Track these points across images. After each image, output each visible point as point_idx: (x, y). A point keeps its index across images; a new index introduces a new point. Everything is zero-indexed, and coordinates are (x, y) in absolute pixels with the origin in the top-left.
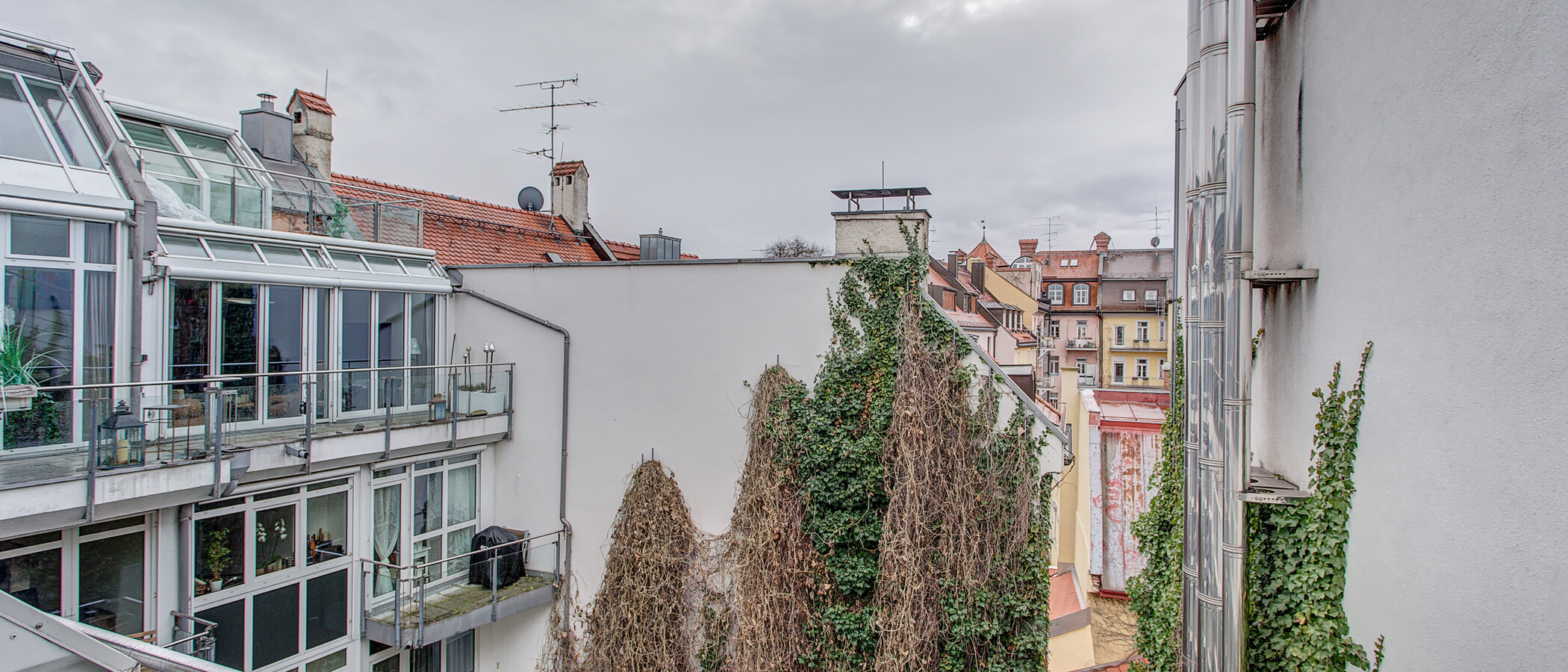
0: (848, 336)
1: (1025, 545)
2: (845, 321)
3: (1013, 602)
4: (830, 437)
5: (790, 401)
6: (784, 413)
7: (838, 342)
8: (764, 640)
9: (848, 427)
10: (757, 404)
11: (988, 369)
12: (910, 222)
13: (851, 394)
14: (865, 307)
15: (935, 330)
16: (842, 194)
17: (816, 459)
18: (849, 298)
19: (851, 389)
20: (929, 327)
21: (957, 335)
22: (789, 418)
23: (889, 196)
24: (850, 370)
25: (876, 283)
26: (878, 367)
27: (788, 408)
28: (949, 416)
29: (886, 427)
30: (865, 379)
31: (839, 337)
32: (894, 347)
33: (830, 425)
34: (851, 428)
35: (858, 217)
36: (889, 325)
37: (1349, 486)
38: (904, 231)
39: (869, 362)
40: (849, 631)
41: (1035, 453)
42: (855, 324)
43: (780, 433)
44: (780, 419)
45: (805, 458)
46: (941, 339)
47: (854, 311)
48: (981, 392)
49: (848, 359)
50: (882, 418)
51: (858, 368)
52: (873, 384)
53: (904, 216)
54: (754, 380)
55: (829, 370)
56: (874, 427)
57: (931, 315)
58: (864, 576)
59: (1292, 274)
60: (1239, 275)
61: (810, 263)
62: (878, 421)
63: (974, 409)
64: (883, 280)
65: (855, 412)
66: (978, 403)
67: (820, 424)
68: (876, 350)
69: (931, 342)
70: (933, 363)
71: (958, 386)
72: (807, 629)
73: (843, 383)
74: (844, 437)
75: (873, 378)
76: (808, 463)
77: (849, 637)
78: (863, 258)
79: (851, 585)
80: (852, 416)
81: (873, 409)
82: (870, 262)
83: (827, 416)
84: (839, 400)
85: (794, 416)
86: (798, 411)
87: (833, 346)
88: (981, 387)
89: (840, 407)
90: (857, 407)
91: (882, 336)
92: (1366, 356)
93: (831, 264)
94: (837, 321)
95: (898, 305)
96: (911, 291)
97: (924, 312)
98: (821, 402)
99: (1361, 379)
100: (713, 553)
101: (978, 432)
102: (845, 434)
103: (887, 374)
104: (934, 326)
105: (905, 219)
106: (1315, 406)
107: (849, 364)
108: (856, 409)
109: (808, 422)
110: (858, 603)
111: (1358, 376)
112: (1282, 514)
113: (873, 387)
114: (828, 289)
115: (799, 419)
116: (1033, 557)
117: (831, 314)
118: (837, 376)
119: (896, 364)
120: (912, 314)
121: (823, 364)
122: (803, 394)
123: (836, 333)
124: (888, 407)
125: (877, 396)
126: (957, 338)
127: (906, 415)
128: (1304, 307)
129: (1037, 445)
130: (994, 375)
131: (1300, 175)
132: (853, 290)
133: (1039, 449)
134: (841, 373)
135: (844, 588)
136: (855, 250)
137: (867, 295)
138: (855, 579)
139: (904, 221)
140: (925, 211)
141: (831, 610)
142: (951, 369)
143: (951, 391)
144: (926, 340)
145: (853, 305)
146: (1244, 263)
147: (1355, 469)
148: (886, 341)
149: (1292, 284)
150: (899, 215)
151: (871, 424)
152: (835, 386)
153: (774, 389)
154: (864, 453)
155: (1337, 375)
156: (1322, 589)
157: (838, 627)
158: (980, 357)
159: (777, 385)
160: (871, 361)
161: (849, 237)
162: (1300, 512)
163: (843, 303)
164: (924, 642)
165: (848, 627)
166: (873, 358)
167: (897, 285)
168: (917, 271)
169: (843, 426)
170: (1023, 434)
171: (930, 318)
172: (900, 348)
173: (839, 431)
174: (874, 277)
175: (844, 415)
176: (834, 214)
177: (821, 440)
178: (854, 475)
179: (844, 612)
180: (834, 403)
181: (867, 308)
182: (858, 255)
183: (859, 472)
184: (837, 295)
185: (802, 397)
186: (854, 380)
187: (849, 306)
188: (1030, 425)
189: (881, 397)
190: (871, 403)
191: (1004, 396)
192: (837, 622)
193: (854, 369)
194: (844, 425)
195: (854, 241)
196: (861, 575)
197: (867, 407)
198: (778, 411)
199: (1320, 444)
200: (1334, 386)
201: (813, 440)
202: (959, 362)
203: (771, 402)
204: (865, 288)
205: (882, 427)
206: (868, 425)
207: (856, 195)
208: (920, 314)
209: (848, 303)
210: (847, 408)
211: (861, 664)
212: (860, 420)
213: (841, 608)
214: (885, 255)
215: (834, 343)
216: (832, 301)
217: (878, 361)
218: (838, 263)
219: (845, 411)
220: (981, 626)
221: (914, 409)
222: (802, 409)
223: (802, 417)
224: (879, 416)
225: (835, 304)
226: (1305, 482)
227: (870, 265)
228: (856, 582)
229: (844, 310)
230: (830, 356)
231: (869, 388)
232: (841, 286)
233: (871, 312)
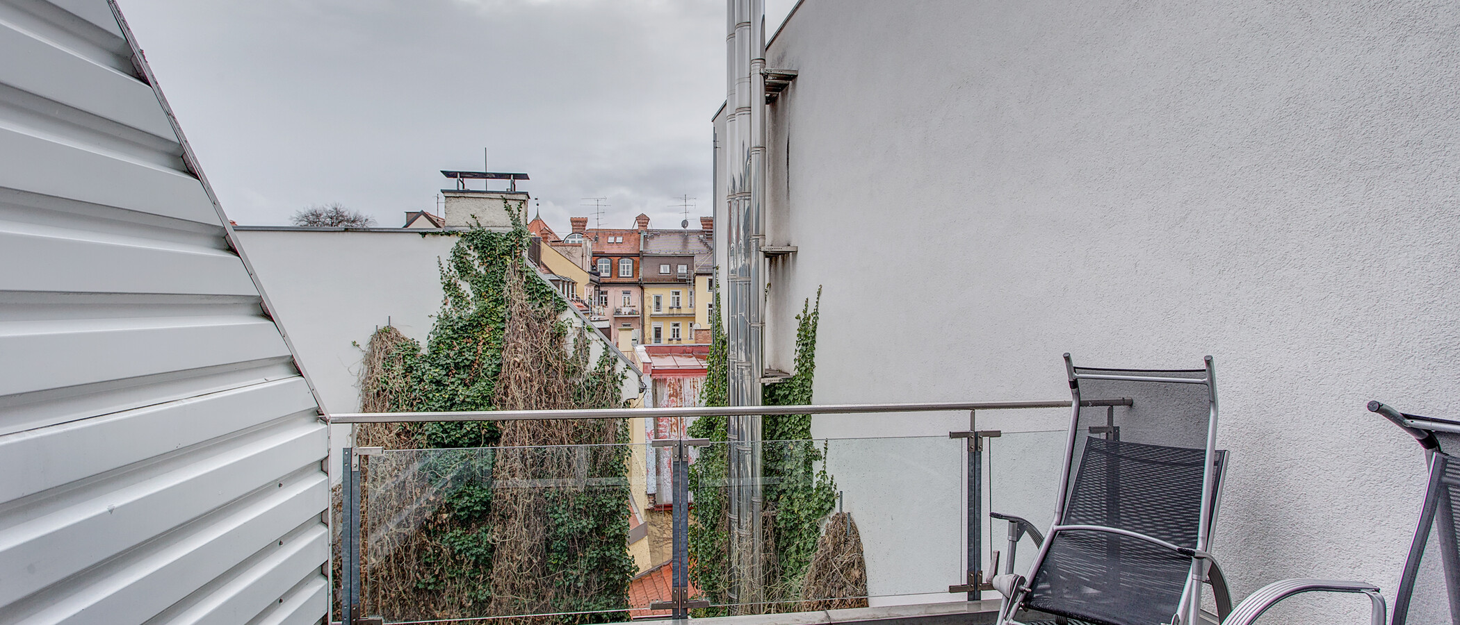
0: (459, 298)
1: (613, 456)
2: (455, 284)
3: (604, 501)
4: (444, 385)
5: (404, 357)
6: (399, 368)
7: (449, 304)
8: (385, 573)
9: (461, 377)
10: (369, 360)
11: (581, 322)
12: (514, 201)
13: (464, 348)
14: (474, 273)
15: (538, 291)
16: (448, 174)
17: (434, 405)
19: (463, 343)
20: (532, 289)
21: (556, 295)
22: (404, 372)
23: (493, 178)
24: (462, 327)
25: (485, 252)
26: (487, 324)
27: (402, 363)
28: (551, 360)
29: (496, 374)
30: (476, 333)
31: (450, 299)
32: (502, 306)
33: (444, 375)
34: (465, 376)
35: (466, 195)
36: (496, 287)
37: (812, 365)
38: (508, 209)
39: (479, 319)
40: (468, 549)
41: (618, 385)
42: (465, 287)
43: (397, 385)
44: (396, 374)
45: (421, 406)
46: (542, 299)
47: (464, 276)
48: (575, 340)
49: (460, 318)
50: (493, 366)
51: (469, 325)
52: (483, 338)
53: (508, 196)
54: (364, 341)
55: (442, 329)
56: (486, 374)
57: (534, 279)
58: (480, 500)
59: (785, 249)
60: (758, 249)
61: (421, 233)
62: (490, 369)
63: (571, 354)
64: (491, 249)
65: (468, 363)
66: (574, 349)
67: (437, 374)
68: (486, 309)
69: (534, 301)
70: (536, 319)
71: (558, 336)
72: (426, 558)
73: (456, 339)
74: (459, 385)
75: (483, 333)
77: (468, 554)
78: (472, 231)
79: (468, 511)
80: (464, 367)
81: (484, 359)
82: (479, 235)
83: (441, 368)
84: (452, 354)
85: (409, 369)
86: (413, 365)
87: (444, 307)
88: (576, 336)
89: (454, 359)
90: (470, 358)
91: (491, 297)
92: (819, 293)
93: (442, 235)
94: (449, 285)
95: (505, 271)
96: (516, 260)
97: (527, 277)
98: (435, 356)
99: (817, 306)
101: (574, 372)
102: (459, 382)
103: (496, 329)
104: (536, 288)
105: (510, 199)
106: (796, 325)
107: (461, 322)
108: (468, 360)
109: (423, 374)
110: (474, 525)
111: (816, 304)
112: (781, 388)
113: (483, 341)
114: (438, 257)
115: (415, 372)
116: (618, 465)
117: (442, 278)
118: (449, 332)
119: (503, 321)
120: (517, 279)
121: (435, 322)
122: (416, 350)
123: (447, 295)
124: (498, 357)
125: (487, 348)
126: (556, 298)
127: (515, 361)
128: (791, 268)
129: (620, 379)
130: (585, 326)
131: (788, 191)
132: (463, 258)
133: (621, 382)
134: (453, 330)
135: (462, 514)
136: (463, 223)
137: (476, 263)
138: (472, 505)
139: (508, 201)
140: (527, 194)
141: (450, 534)
142: (552, 323)
143: (551, 340)
144: (530, 300)
145: (463, 271)
146: (761, 241)
147: (815, 355)
148: (494, 301)
149: (785, 255)
150: (504, 196)
151: (483, 372)
152: (448, 341)
153: (387, 347)
154: (478, 397)
155: (806, 305)
156: (801, 425)
157: (458, 548)
158: (574, 313)
159: (390, 343)
160: (481, 318)
161: (457, 212)
162: (790, 386)
163: (454, 270)
164: (534, 545)
165: (466, 546)
166: (483, 316)
167: (503, 254)
168: (521, 243)
169: (456, 375)
170: (609, 371)
171: (533, 281)
172: (507, 307)
173: (453, 380)
174: (483, 247)
175: (457, 366)
176: (443, 191)
177: (436, 389)
179: (461, 535)
180: (448, 356)
181: (477, 273)
182: (467, 228)
184: (448, 262)
185: (415, 352)
186: (465, 335)
187: (460, 272)
188: (614, 364)
189: (491, 348)
191: (594, 342)
192: (456, 544)
193: (465, 325)
194: (458, 374)
195: (461, 215)
196: (477, 500)
197: (478, 358)
198: (392, 366)
199: (799, 345)
200: (805, 312)
201: (429, 389)
202: (558, 316)
203: (385, 358)
204: (474, 256)
205: (493, 373)
206: (480, 373)
207: (464, 175)
208: (524, 278)
209: (458, 269)
210: (460, 360)
211: (478, 577)
212: (471, 369)
213: (459, 532)
214: (492, 229)
215: (445, 304)
216: (442, 268)
217: (487, 318)
218: (448, 234)
219: (458, 363)
220: (581, 524)
221: (522, 356)
222: (417, 363)
223: (417, 370)
224: (490, 365)
225: (446, 270)
226: (791, 368)
227: (478, 237)
228: (473, 507)
229: (455, 275)
230: (442, 316)
231: (480, 341)
232: (452, 254)
233: (480, 277)
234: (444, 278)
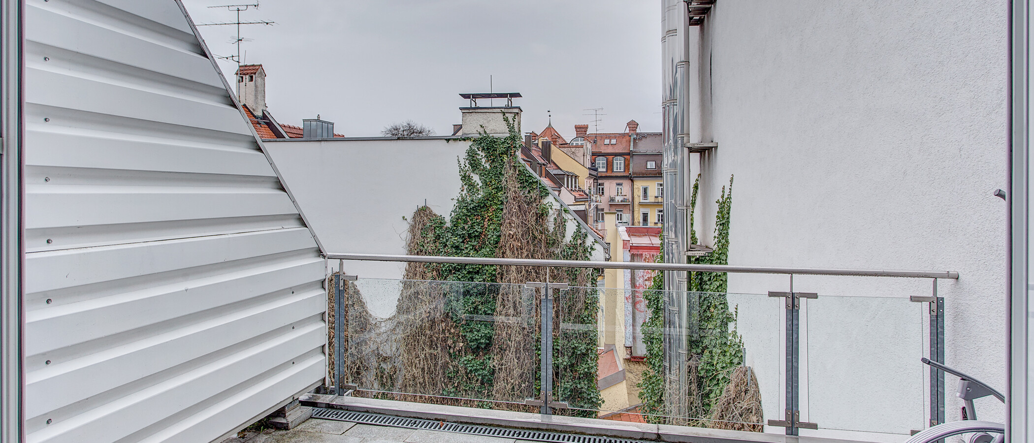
0: (471, 186)
1: (583, 310)
2: (469, 176)
3: (576, 345)
4: (461, 250)
5: (435, 228)
6: (431, 236)
7: (465, 190)
8: (421, 380)
9: (473, 244)
10: (412, 230)
11: (559, 205)
12: (510, 114)
13: (474, 223)
14: (482, 168)
15: (527, 181)
16: (464, 96)
18: (472, 162)
19: (474, 219)
20: (523, 179)
21: (540, 184)
22: (434, 239)
23: (495, 97)
24: (473, 207)
25: (489, 152)
26: (491, 205)
27: (433, 232)
28: (536, 234)
29: (497, 242)
30: (483, 212)
31: (466, 187)
32: (501, 192)
33: (461, 242)
34: (475, 243)
35: (476, 111)
36: (497, 178)
37: (727, 242)
38: (506, 120)
39: (485, 202)
40: (476, 370)
41: (588, 255)
42: (476, 178)
43: (429, 248)
44: (429, 240)
46: (530, 187)
47: (475, 170)
48: (555, 219)
49: (472, 201)
50: (495, 237)
51: (478, 206)
52: (488, 216)
53: (506, 110)
54: (409, 217)
55: (460, 208)
56: (489, 243)
57: (524, 172)
58: (485, 336)
59: (711, 145)
60: (683, 146)
61: (446, 140)
62: (492, 239)
63: (551, 229)
64: (494, 150)
65: (477, 234)
66: (554, 226)
67: (455, 241)
68: (490, 194)
69: (524, 189)
70: (525, 202)
71: (541, 216)
72: (448, 373)
73: (469, 216)
74: (471, 249)
75: (488, 213)
76: (448, 267)
77: (476, 374)
78: (480, 137)
79: (477, 342)
80: (475, 236)
81: (489, 231)
82: (485, 139)
83: (459, 237)
84: (466, 227)
85: (438, 237)
86: (440, 234)
87: (462, 193)
88: (555, 216)
89: (468, 231)
90: (479, 230)
91: (494, 186)
92: (732, 181)
93: (460, 140)
94: (464, 177)
95: (503, 166)
96: (511, 157)
97: (519, 171)
98: (455, 228)
99: (730, 192)
100: (383, 329)
101: (554, 243)
102: (471, 247)
103: (497, 209)
104: (526, 179)
105: (507, 113)
106: (716, 208)
107: (473, 204)
108: (477, 232)
109: (447, 241)
110: (481, 353)
111: (729, 191)
112: (704, 261)
113: (488, 218)
114: (458, 156)
115: (441, 239)
116: (588, 318)
117: (460, 172)
118: (465, 211)
119: (502, 203)
120: (512, 172)
121: (456, 204)
122: (443, 223)
123: (463, 184)
124: (498, 230)
125: (491, 224)
126: (540, 186)
127: (510, 234)
128: (714, 160)
129: (589, 250)
130: (563, 209)
131: (711, 97)
132: (474, 157)
133: (590, 252)
134: (467, 210)
135: (473, 344)
136: (475, 131)
137: (483, 160)
138: (480, 338)
139: (506, 114)
140: (519, 108)
141: (465, 358)
142: (537, 205)
143: (537, 219)
144: (521, 188)
145: (474, 166)
146: (685, 139)
147: (729, 234)
148: (496, 189)
149: (709, 149)
150: (503, 110)
151: (488, 241)
152: (464, 218)
153: (424, 221)
155: (723, 192)
156: (718, 291)
157: (470, 368)
158: (554, 198)
159: (425, 218)
160: (487, 201)
161: (471, 123)
162: (711, 259)
163: (468, 166)
164: (523, 373)
165: (476, 368)
166: (488, 199)
167: (502, 154)
168: (515, 145)
169: (469, 243)
170: (581, 244)
171: (524, 174)
172: (505, 193)
173: (467, 246)
174: (488, 149)
175: (470, 236)
176: (461, 109)
177: (456, 252)
178: (477, 273)
179: (472, 359)
180: (463, 228)
181: (484, 168)
182: (477, 135)
183: (481, 271)
185: (442, 225)
186: (476, 214)
187: (472, 167)
188: (584, 238)
189: (493, 224)
190: (487, 228)
191: (569, 221)
192: (469, 365)
193: (476, 206)
194: (470, 242)
195: (473, 127)
196: (483, 335)
197: (484, 230)
198: (427, 235)
199: (718, 225)
200: (723, 197)
201: (451, 252)
202: (542, 201)
203: (422, 229)
204: (482, 156)
205: (495, 242)
206: (485, 242)
207: (475, 96)
208: (517, 171)
209: (471, 165)
210: (472, 232)
211: (484, 391)
212: (480, 239)
213: (470, 357)
214: (494, 135)
215: (462, 191)
216: (460, 164)
217: (491, 201)
218: (464, 140)
219: (471, 233)
220: (558, 360)
221: (515, 230)
222: (443, 233)
223: (443, 238)
224: (493, 236)
225: (463, 166)
226: (712, 243)
227: (485, 141)
228: (480, 339)
229: (469, 170)
230: (460, 199)
231: (486, 218)
232: (467, 154)
233: (486, 171)
234: (461, 171)
